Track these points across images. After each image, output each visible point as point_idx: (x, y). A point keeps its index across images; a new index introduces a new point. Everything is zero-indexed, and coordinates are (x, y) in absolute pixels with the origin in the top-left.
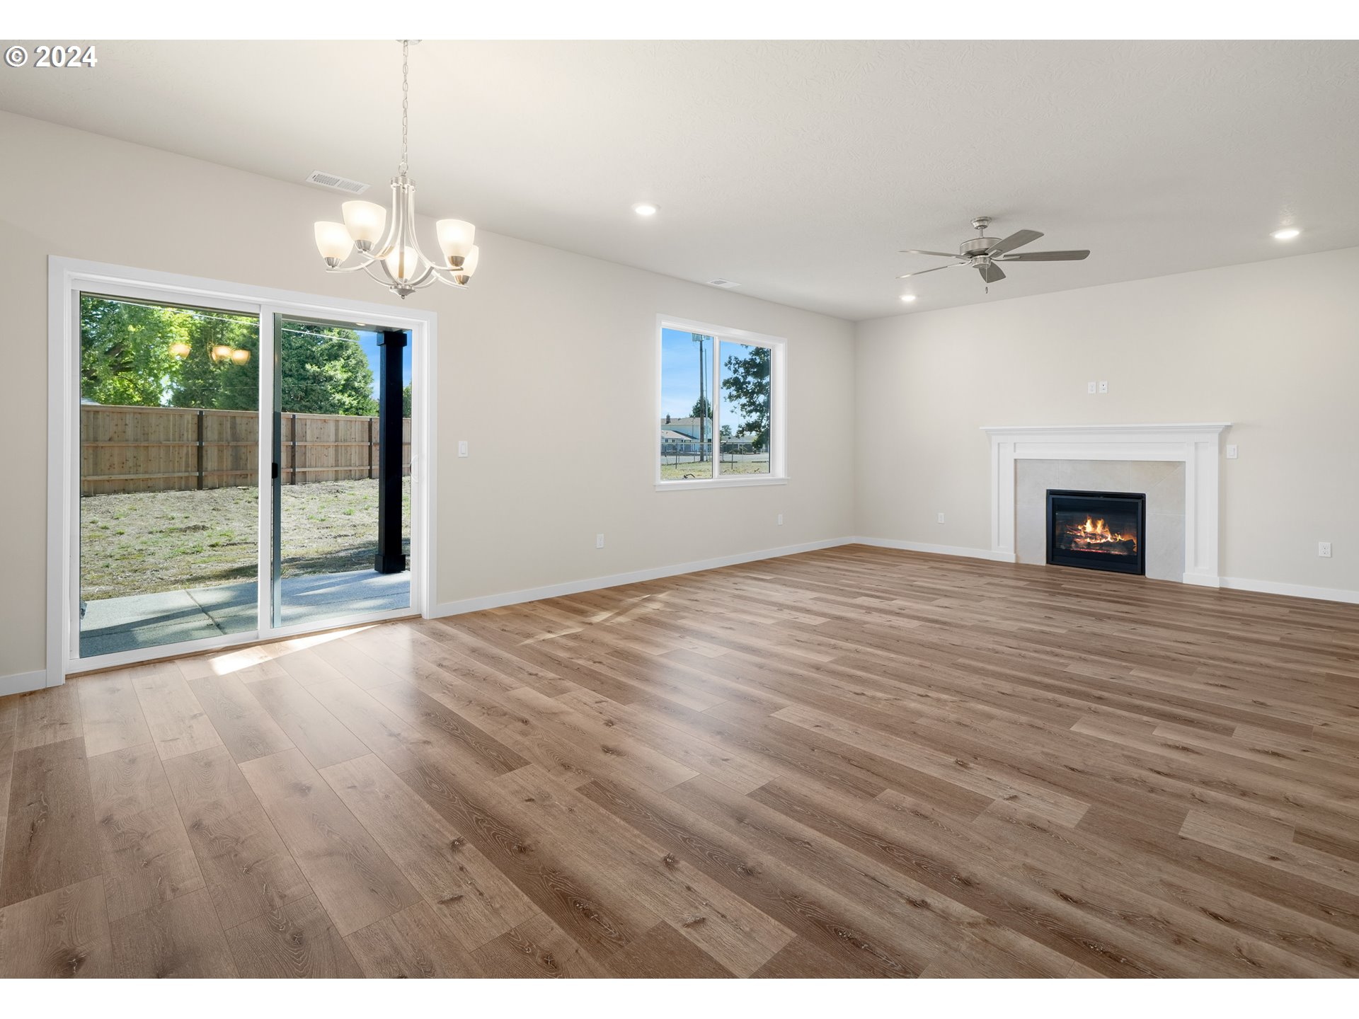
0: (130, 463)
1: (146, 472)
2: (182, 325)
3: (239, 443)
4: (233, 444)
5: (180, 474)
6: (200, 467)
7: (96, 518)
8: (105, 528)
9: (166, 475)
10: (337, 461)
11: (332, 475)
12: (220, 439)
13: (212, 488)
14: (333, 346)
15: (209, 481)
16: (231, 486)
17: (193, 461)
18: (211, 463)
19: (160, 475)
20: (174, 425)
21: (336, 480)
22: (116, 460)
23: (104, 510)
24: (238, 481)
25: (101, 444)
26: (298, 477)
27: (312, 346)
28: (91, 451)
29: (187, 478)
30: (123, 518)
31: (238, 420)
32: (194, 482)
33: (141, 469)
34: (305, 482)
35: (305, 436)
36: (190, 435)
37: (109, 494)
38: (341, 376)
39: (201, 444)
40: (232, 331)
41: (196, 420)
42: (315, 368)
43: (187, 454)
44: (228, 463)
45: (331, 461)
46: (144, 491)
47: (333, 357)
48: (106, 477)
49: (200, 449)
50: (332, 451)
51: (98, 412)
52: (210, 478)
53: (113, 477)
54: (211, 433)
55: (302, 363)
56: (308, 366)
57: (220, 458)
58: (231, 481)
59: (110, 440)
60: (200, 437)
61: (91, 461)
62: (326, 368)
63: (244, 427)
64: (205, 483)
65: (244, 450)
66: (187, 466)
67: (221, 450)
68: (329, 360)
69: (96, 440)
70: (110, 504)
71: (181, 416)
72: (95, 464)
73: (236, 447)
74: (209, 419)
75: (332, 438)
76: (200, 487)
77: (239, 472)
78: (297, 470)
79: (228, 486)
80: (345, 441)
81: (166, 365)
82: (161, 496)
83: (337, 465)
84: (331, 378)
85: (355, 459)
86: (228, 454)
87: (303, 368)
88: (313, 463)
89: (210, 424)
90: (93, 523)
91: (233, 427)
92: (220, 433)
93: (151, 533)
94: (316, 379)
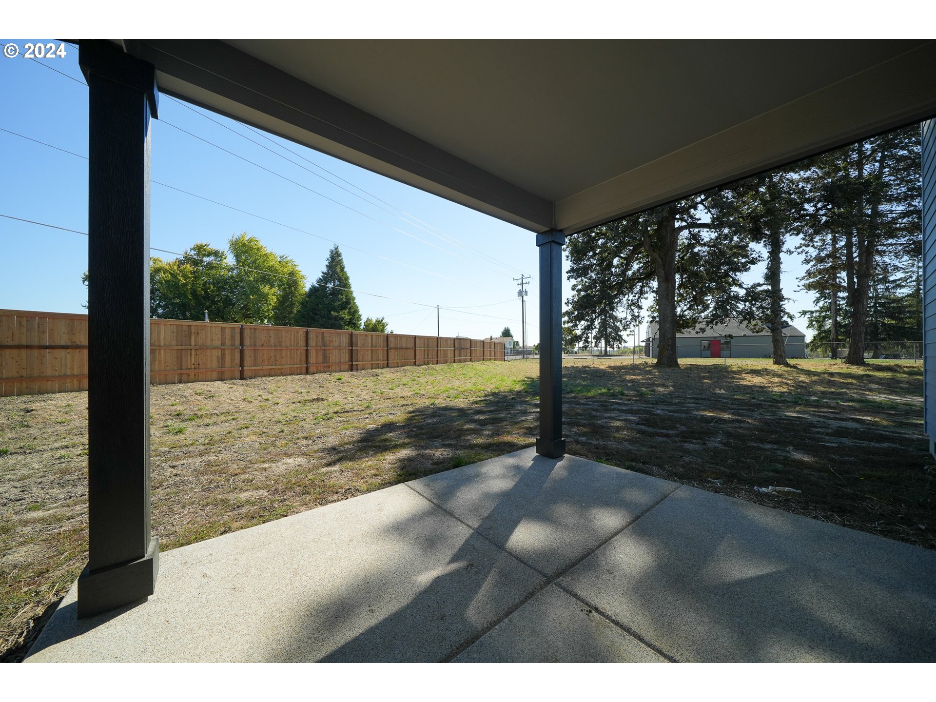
0: (272, 359)
1: (281, 365)
2: (273, 295)
3: (326, 348)
4: (323, 348)
5: (297, 366)
6: (307, 362)
7: (261, 393)
8: (267, 400)
9: (291, 366)
10: (372, 358)
11: (370, 366)
12: (317, 346)
13: (313, 374)
14: (343, 303)
15: (311, 369)
16: (322, 373)
17: (304, 358)
18: (312, 360)
19: (288, 366)
20: (294, 337)
21: (372, 369)
22: (265, 358)
23: (262, 387)
24: (326, 370)
25: (258, 348)
26: (354, 367)
27: (334, 303)
28: (252, 352)
29: (301, 367)
30: (274, 393)
31: (325, 335)
32: (304, 370)
33: (278, 363)
34: (357, 370)
35: (357, 344)
36: (302, 343)
37: (261, 377)
38: (347, 317)
39: (307, 348)
40: (296, 297)
41: (305, 335)
42: (336, 314)
43: (301, 353)
44: (320, 359)
45: (370, 358)
46: (280, 375)
47: (344, 308)
48: (260, 368)
49: (307, 350)
50: (370, 352)
51: (256, 329)
52: (312, 368)
53: (264, 368)
54: (312, 342)
55: (330, 312)
56: (332, 313)
57: (317, 356)
58: (322, 370)
59: (262, 345)
60: (307, 344)
61: (253, 358)
62: (341, 313)
63: (328, 338)
64: (309, 371)
65: (328, 352)
66: (301, 361)
67: (317, 352)
68: (341, 310)
69: (255, 346)
70: (264, 384)
71: (297, 332)
72: (255, 360)
73: (324, 350)
74: (311, 333)
75: (370, 345)
76: (307, 373)
77: (326, 365)
78: (354, 363)
79: (321, 372)
80: (376, 347)
81: (267, 314)
82: (289, 378)
83: (372, 361)
84: (343, 318)
85: (381, 357)
86: (320, 353)
87: (331, 314)
88: (361, 360)
89: (311, 336)
90: (259, 396)
91: (323, 338)
92: (317, 342)
93: (294, 403)
94: (336, 318)
